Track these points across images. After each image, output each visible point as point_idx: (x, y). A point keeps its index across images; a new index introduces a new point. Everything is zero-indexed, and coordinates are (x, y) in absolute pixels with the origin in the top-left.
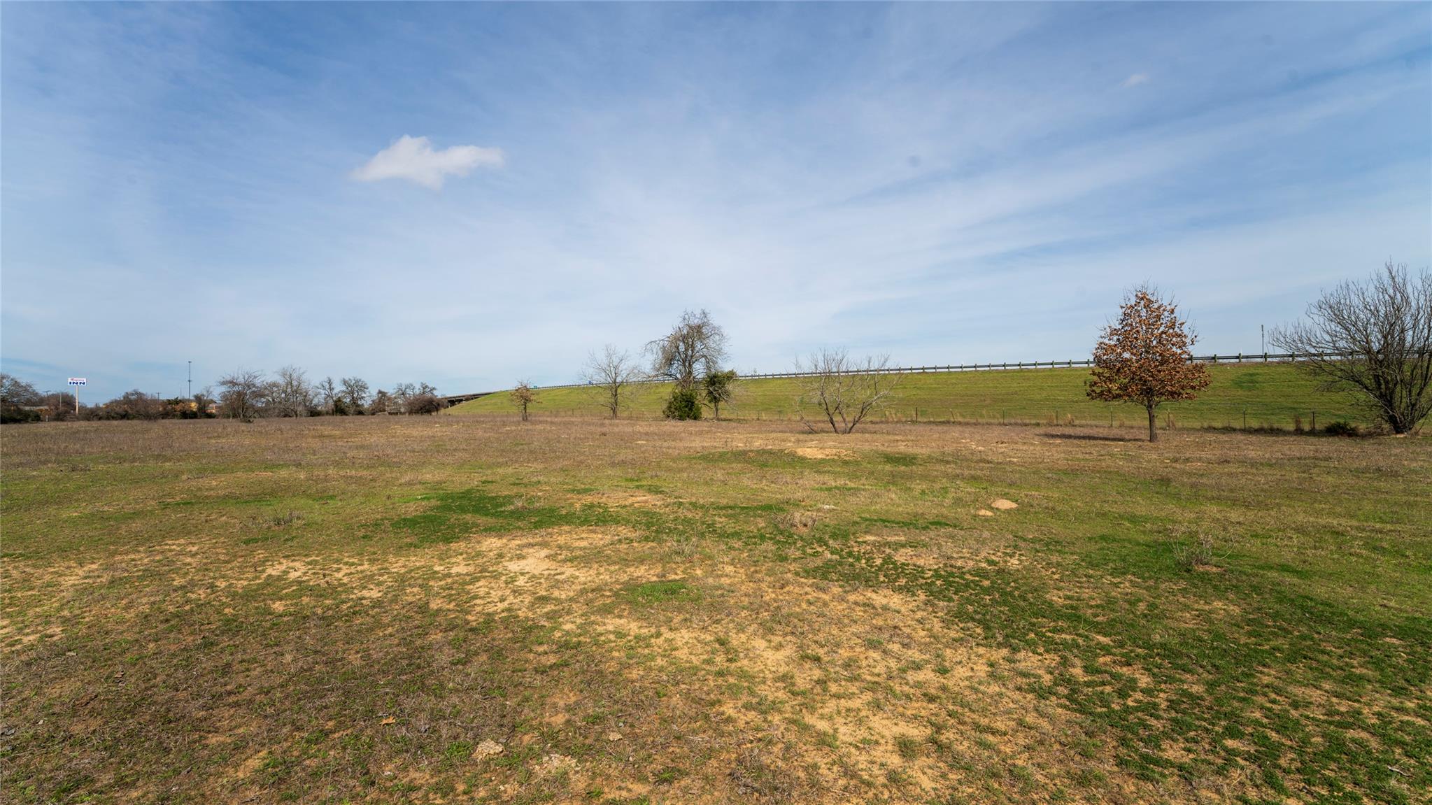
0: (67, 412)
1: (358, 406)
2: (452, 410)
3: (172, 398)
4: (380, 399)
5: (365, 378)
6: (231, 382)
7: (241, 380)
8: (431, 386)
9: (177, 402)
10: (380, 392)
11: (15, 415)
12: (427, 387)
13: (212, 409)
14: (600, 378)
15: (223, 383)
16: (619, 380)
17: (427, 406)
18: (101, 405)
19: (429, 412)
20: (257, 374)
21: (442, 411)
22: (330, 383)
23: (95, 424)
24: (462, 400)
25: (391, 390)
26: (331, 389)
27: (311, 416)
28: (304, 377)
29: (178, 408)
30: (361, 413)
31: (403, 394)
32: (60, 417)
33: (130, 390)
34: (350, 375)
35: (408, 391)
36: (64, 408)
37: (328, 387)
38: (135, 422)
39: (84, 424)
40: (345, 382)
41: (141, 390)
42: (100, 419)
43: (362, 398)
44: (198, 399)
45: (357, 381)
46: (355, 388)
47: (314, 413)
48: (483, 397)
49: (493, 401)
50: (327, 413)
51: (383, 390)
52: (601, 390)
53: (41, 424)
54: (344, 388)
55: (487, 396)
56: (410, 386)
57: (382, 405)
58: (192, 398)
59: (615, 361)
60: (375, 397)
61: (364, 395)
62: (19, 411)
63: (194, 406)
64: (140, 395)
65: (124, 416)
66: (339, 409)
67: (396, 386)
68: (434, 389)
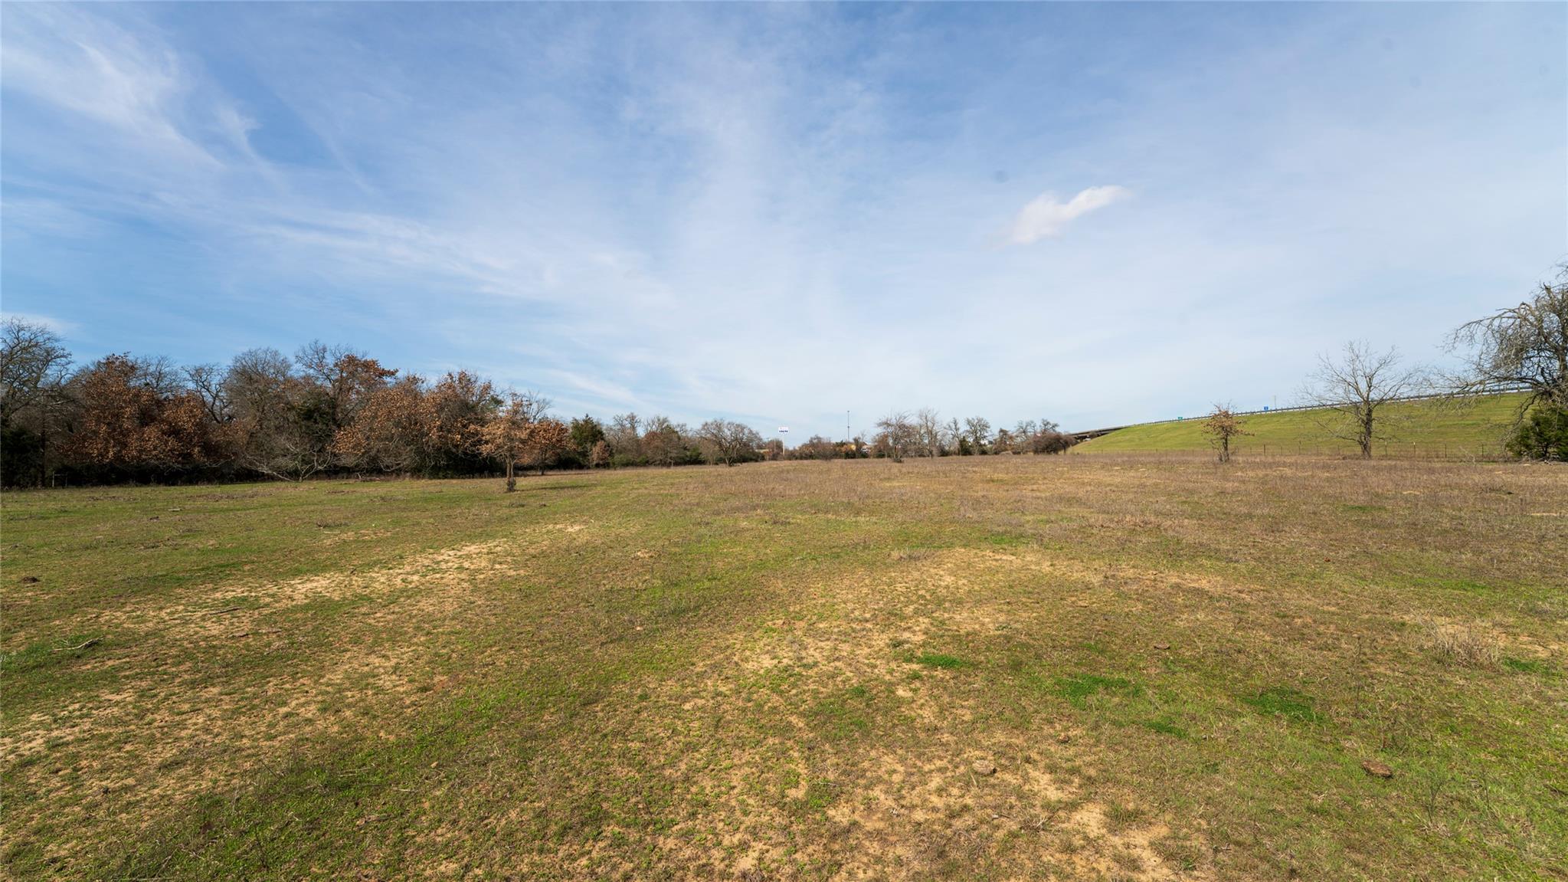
0: (778, 454)
1: (981, 445)
2: (1080, 448)
3: (839, 441)
4: (1002, 438)
5: (988, 418)
6: (886, 423)
7: (894, 421)
8: (1052, 422)
9: (842, 444)
10: (1001, 431)
11: (752, 456)
12: (1048, 423)
13: (865, 448)
14: (1338, 395)
15: (880, 425)
16: (1375, 395)
17: (1052, 444)
18: (797, 448)
19: (1055, 451)
20: (906, 414)
21: (1070, 450)
22: (955, 423)
23: (795, 463)
24: (1086, 437)
25: (1012, 429)
26: (957, 429)
27: (942, 455)
28: (937, 418)
29: (843, 449)
30: (984, 453)
31: (1024, 432)
32: (774, 458)
33: (813, 436)
34: (973, 416)
35: (1029, 429)
36: (776, 451)
37: (954, 427)
38: (817, 462)
39: (787, 462)
40: (969, 422)
41: (821, 436)
42: (796, 459)
43: (985, 437)
44: (856, 441)
45: (979, 421)
46: (978, 427)
47: (944, 453)
48: (1114, 433)
49: (1128, 437)
50: (955, 453)
51: (1004, 429)
52: (1335, 414)
53: (765, 463)
54: (968, 428)
55: (1117, 432)
56: (1030, 424)
57: (1004, 445)
58: (852, 441)
59: (1370, 364)
60: (997, 436)
61: (986, 434)
62: (754, 453)
63: (854, 447)
64: (818, 438)
65: (811, 457)
66: (965, 450)
67: (1016, 424)
68: (1056, 425)
